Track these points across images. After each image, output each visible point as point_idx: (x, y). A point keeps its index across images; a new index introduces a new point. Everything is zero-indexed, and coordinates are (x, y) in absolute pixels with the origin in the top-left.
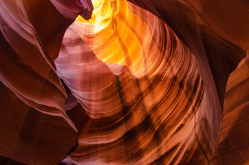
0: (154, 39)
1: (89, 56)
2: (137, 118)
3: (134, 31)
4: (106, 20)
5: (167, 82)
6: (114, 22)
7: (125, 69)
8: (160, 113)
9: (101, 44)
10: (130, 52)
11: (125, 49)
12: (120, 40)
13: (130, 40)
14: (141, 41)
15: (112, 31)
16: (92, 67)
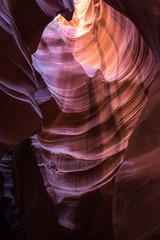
0: (129, 47)
1: (68, 57)
2: (103, 117)
3: (112, 38)
4: (88, 25)
5: (135, 88)
6: (95, 28)
7: (99, 72)
8: (124, 115)
9: (81, 47)
10: (106, 57)
11: (102, 54)
12: (98, 45)
13: (107, 47)
14: (117, 48)
15: (92, 37)
16: (69, 67)
